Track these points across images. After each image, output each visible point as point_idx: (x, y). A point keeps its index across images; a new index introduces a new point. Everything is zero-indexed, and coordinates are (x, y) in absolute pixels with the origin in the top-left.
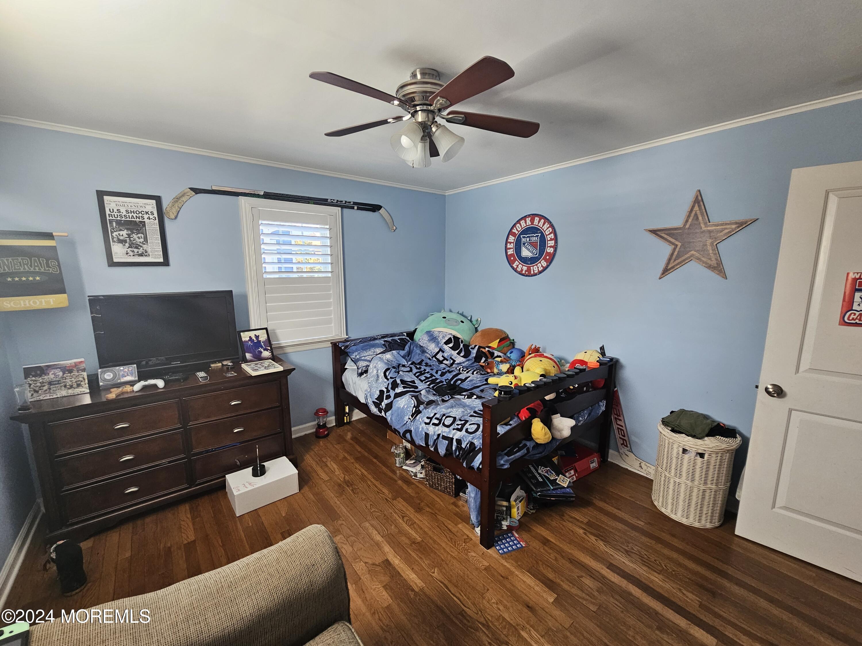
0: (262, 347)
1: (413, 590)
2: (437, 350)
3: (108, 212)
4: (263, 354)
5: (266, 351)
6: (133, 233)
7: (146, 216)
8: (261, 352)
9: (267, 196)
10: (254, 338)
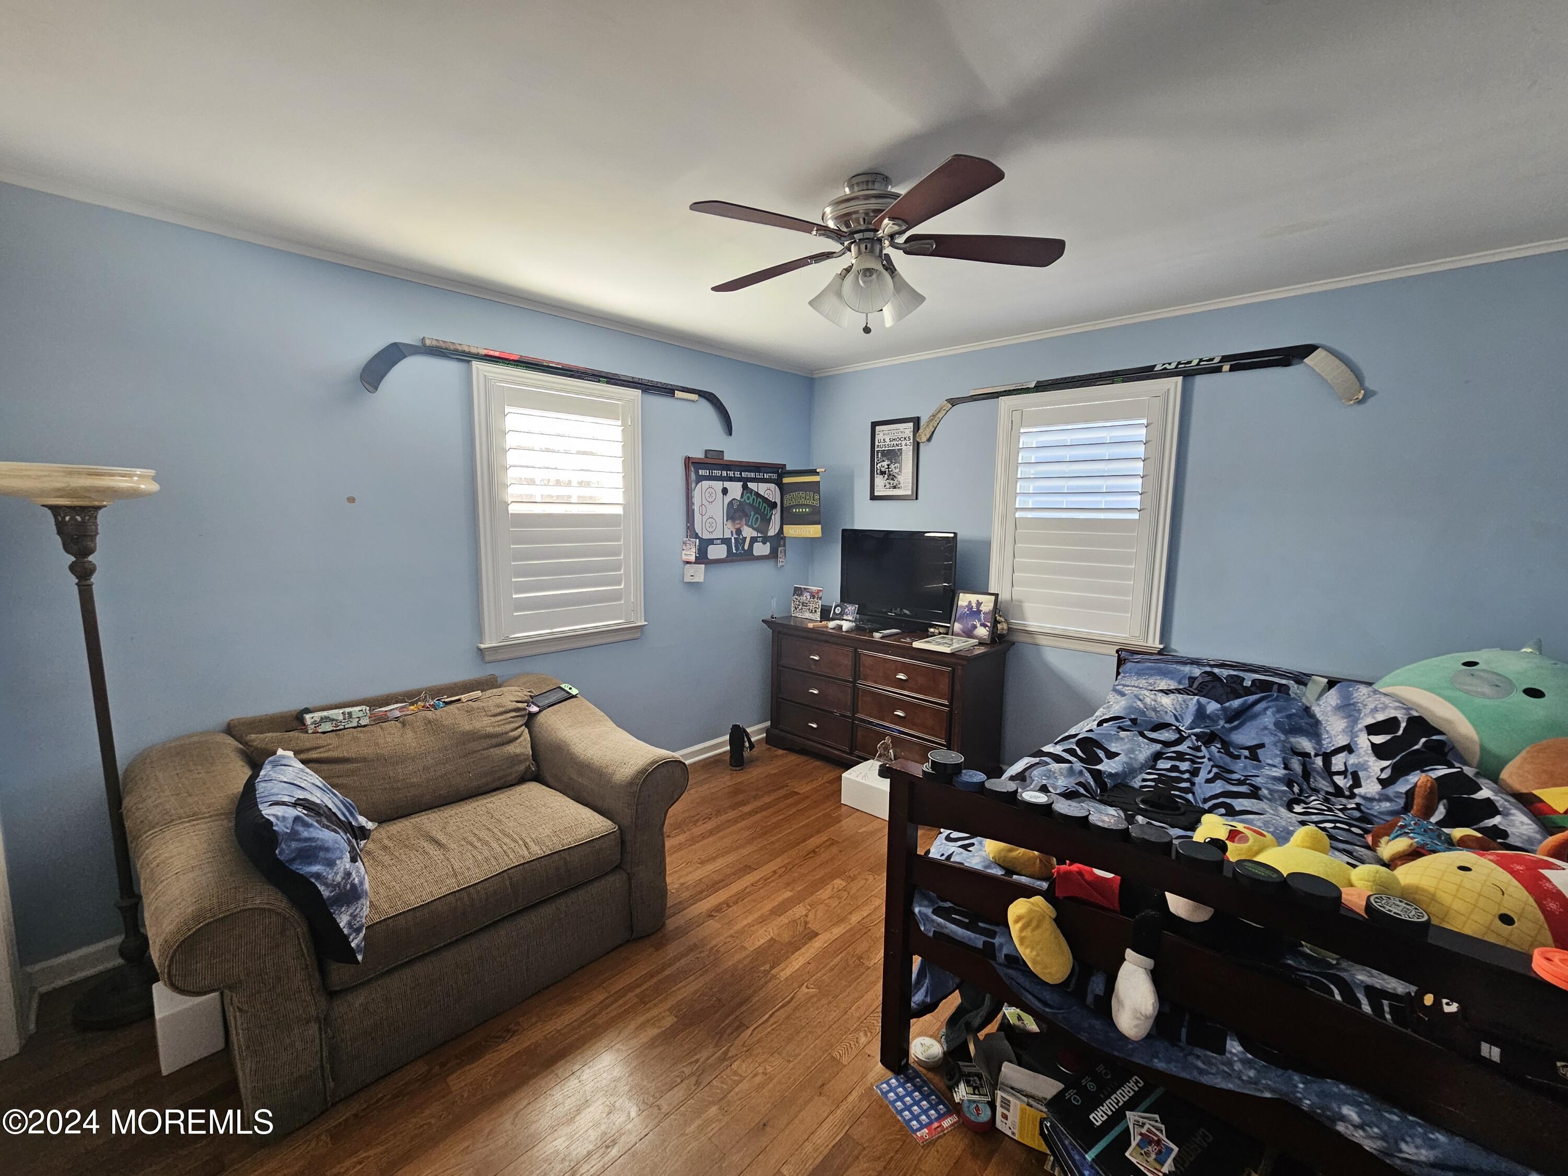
0: (980, 620)
1: (772, 968)
2: (1342, 741)
3: (877, 443)
4: (976, 630)
5: (982, 628)
6: (892, 463)
7: (904, 443)
8: (975, 627)
9: (1042, 387)
10: (974, 605)
